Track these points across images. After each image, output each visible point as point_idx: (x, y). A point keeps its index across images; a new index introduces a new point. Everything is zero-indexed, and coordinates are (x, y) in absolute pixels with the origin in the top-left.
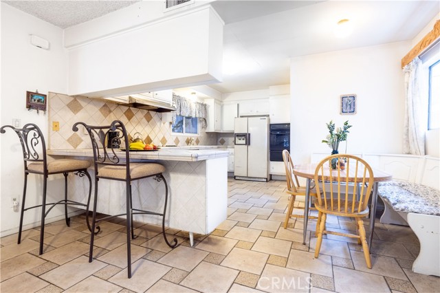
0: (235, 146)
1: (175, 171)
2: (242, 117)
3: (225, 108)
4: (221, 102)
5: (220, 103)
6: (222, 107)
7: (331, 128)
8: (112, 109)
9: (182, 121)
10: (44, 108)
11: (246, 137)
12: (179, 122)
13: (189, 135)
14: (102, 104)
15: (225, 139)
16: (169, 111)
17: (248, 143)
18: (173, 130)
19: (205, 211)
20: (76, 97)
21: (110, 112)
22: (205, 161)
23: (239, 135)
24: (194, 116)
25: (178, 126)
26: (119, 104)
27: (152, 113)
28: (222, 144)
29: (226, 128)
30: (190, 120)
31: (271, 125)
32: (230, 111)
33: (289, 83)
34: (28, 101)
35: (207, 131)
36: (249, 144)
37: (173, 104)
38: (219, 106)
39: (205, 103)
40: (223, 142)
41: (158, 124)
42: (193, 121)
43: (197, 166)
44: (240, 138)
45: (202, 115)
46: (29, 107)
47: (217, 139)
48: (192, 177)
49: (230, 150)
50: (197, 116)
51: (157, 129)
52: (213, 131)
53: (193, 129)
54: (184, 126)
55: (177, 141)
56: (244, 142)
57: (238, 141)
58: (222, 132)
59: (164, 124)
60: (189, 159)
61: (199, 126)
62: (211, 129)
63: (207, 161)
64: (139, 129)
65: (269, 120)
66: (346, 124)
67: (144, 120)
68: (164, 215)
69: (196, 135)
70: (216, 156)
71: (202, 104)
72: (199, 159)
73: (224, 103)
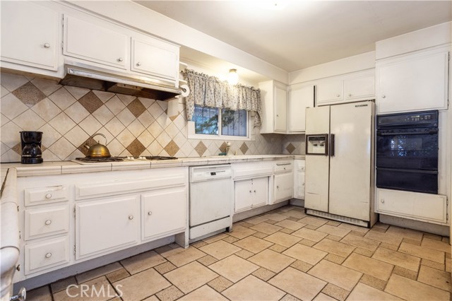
0: (307, 156)
2: (321, 106)
4: (287, 85)
5: (284, 87)
6: (288, 93)
8: (46, 92)
9: (217, 117)
11: (328, 143)
15: (295, 144)
17: (330, 151)
21: (42, 96)
23: (314, 138)
25: (209, 125)
26: (65, 85)
27: (146, 102)
28: (291, 153)
29: (295, 127)
31: (378, 117)
32: (301, 98)
35: (261, 132)
36: (333, 154)
37: (180, 83)
38: (284, 93)
39: (257, 87)
40: (291, 150)
41: (160, 120)
42: (230, 117)
44: (315, 142)
45: (250, 107)
47: (281, 144)
49: (299, 163)
50: (242, 108)
51: (156, 128)
52: (272, 132)
54: (220, 124)
55: (202, 148)
56: (322, 150)
57: (312, 149)
58: (288, 133)
59: (173, 119)
61: (250, 124)
62: (269, 128)
64: (115, 127)
65: (375, 108)
67: (128, 113)
69: (243, 138)
71: (252, 89)
73: (292, 87)
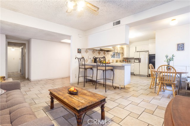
0: (135, 63)
1: (116, 69)
2: (137, 52)
3: (131, 49)
4: (129, 46)
6: (129, 48)
7: (167, 57)
9: (115, 54)
10: (81, 53)
11: (139, 60)
12: (114, 55)
13: (117, 59)
14: (93, 50)
16: (111, 51)
17: (140, 62)
18: (112, 57)
19: (124, 79)
20: (87, 49)
21: (94, 52)
22: (124, 66)
23: (136, 59)
24: (119, 52)
25: (113, 56)
26: (97, 50)
27: (105, 52)
28: (129, 62)
29: (131, 56)
30: (117, 54)
31: (149, 55)
32: (133, 49)
33: (155, 38)
34: (78, 51)
35: (124, 57)
37: (112, 49)
39: (123, 47)
40: (130, 61)
41: (107, 55)
42: (118, 54)
43: (122, 67)
45: (122, 52)
46: (78, 52)
47: (127, 60)
48: (120, 70)
49: (133, 64)
50: (120, 52)
51: (107, 57)
52: (126, 57)
53: (118, 57)
54: (115, 56)
55: (113, 61)
56: (138, 61)
57: (136, 61)
58: (129, 57)
59: (109, 55)
60: (120, 66)
61: (121, 55)
62: (125, 56)
63: (125, 66)
65: (149, 53)
66: (173, 55)
67: (103, 54)
68: (113, 80)
69: (119, 59)
70: (127, 65)
71: (122, 48)
72: (123, 65)
